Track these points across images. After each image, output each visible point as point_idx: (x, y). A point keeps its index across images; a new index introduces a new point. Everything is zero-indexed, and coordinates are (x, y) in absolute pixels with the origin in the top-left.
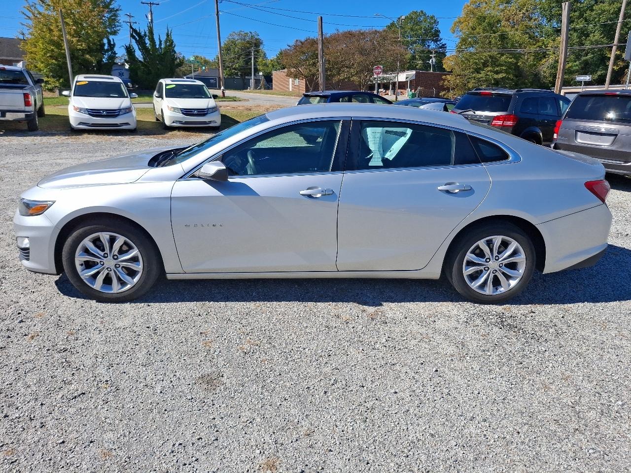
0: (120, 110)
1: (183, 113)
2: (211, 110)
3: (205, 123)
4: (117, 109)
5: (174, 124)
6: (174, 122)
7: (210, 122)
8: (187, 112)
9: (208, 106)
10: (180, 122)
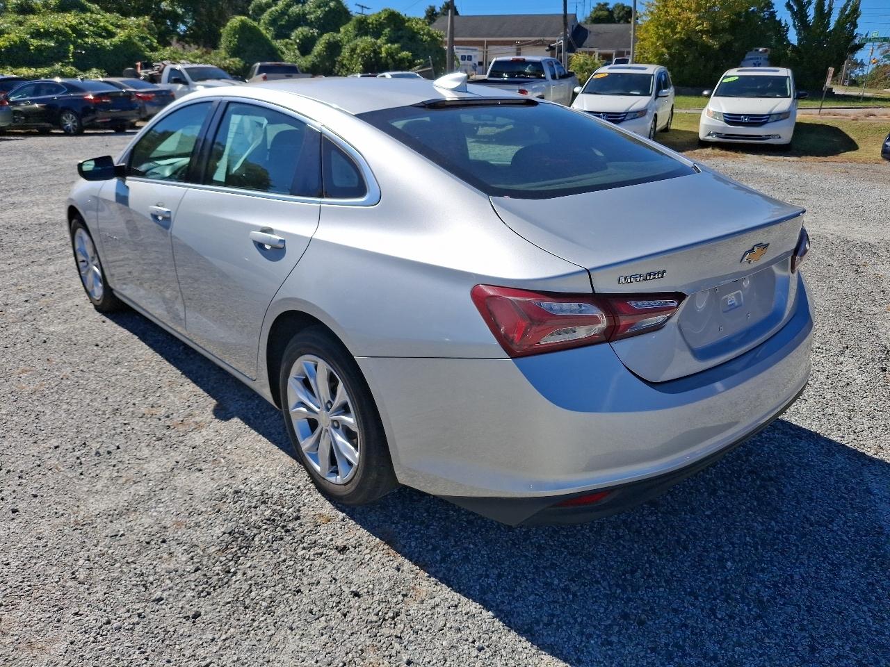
0: (627, 113)
1: (726, 122)
2: (775, 117)
3: (759, 137)
4: (623, 112)
5: (710, 138)
6: (709, 135)
7: (768, 137)
8: (732, 119)
9: (771, 111)
10: (718, 135)
